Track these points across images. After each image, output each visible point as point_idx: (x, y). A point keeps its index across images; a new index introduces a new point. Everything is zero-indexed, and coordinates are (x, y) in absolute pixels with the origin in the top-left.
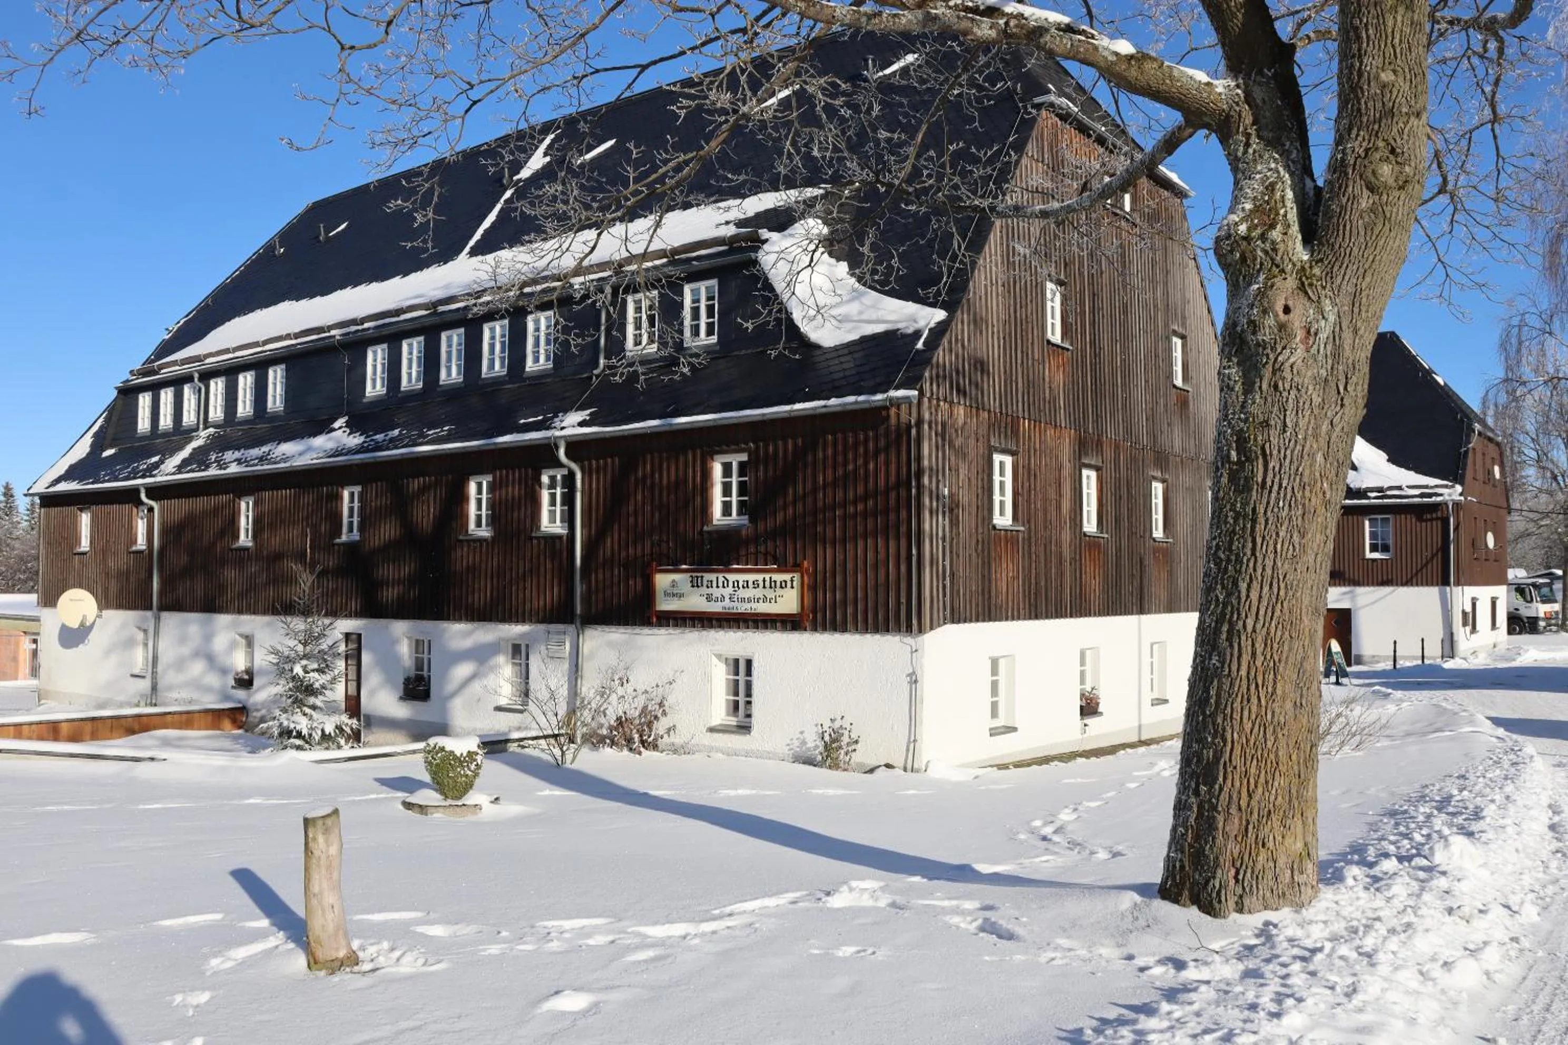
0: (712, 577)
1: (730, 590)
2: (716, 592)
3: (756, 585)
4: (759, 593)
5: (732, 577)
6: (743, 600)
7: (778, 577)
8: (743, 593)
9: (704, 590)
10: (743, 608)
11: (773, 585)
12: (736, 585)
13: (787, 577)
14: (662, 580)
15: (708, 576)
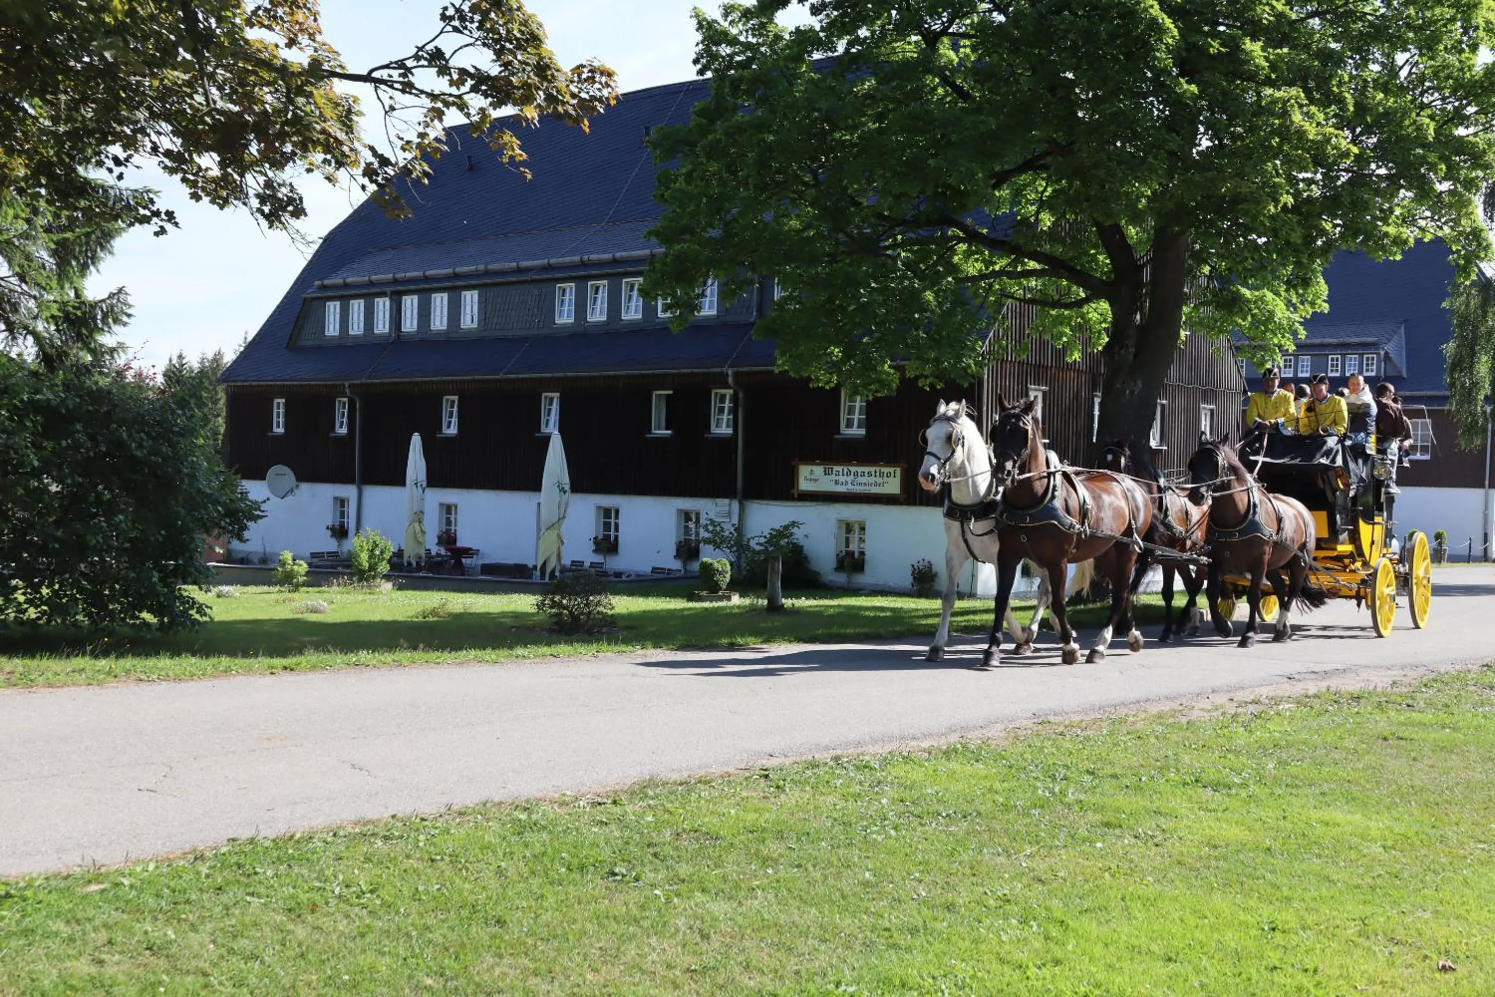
0: (839, 468)
1: (852, 477)
2: (842, 479)
3: (870, 474)
4: (872, 479)
5: (853, 469)
6: (860, 484)
7: (885, 470)
8: (860, 479)
9: (833, 477)
10: (859, 489)
11: (881, 475)
12: (856, 474)
13: (891, 470)
14: (804, 471)
15: (836, 468)
